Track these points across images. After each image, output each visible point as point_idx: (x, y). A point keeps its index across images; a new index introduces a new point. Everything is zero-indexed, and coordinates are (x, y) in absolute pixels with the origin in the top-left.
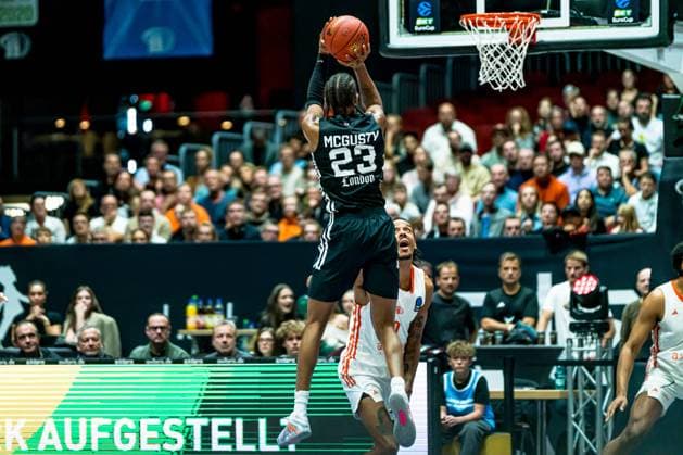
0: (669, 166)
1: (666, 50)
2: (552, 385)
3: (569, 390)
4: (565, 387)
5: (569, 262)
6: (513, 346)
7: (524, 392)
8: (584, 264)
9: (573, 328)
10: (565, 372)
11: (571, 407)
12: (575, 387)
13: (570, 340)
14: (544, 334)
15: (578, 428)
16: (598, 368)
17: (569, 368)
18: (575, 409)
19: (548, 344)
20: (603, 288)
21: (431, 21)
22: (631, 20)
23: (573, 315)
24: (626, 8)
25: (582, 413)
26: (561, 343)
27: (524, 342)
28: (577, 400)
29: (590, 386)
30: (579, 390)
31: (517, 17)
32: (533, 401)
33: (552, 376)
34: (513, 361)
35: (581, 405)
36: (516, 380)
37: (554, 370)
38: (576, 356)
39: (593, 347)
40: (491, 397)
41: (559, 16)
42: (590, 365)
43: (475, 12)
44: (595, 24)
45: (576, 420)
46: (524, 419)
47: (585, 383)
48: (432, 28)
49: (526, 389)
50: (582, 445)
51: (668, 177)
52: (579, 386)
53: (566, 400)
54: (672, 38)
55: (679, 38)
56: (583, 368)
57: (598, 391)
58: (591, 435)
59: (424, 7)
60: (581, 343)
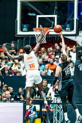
0: (77, 62)
1: (77, 37)
7: (44, 110)
8: (58, 82)
11: (54, 113)
12: (55, 109)
15: (56, 118)
16: (60, 105)
17: (54, 105)
21: (26, 29)
22: (70, 30)
23: (55, 93)
24: (69, 28)
25: (56, 115)
26: (52, 99)
29: (58, 109)
30: (56, 110)
31: (45, 29)
32: (46, 112)
35: (56, 113)
36: (42, 107)
38: (56, 102)
39: (59, 100)
40: (37, 110)
42: (59, 104)
43: (36, 27)
45: (55, 116)
46: (44, 115)
47: (57, 108)
48: (27, 31)
50: (56, 121)
51: (77, 64)
52: (56, 109)
53: (53, 111)
54: (78, 34)
55: (80, 34)
56: (57, 105)
57: (60, 110)
58: (58, 119)
59: (25, 26)
60: (57, 99)
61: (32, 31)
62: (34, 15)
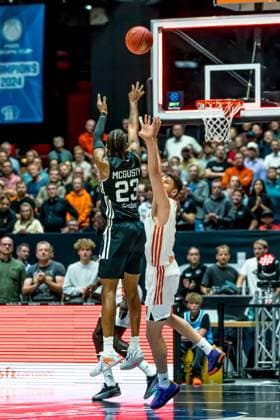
2: (246, 319)
3: (257, 322)
4: (254, 320)
5: (256, 245)
6: (223, 296)
7: (229, 323)
8: (265, 247)
9: (259, 285)
10: (254, 311)
11: (257, 333)
12: (260, 320)
13: (257, 293)
14: (241, 288)
15: (261, 344)
16: (273, 309)
17: (256, 309)
18: (260, 333)
19: (244, 294)
20: (277, 262)
21: (178, 104)
23: (259, 277)
25: (264, 336)
26: (252, 293)
27: (229, 293)
28: (261, 328)
29: (269, 320)
30: (262, 322)
31: (229, 102)
32: (235, 329)
33: (246, 313)
34: (223, 305)
35: (263, 331)
36: (225, 316)
37: (247, 310)
38: (260, 302)
39: (271, 296)
41: (254, 101)
42: (269, 307)
43: (204, 98)
44: (275, 106)
45: (261, 339)
47: (266, 318)
48: (179, 108)
49: (231, 321)
50: (264, 354)
52: (262, 320)
56: (265, 309)
57: (273, 323)
58: (269, 348)
59: (174, 95)
60: (263, 294)
61: (195, 108)
62: (192, 64)
